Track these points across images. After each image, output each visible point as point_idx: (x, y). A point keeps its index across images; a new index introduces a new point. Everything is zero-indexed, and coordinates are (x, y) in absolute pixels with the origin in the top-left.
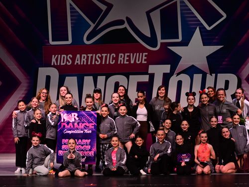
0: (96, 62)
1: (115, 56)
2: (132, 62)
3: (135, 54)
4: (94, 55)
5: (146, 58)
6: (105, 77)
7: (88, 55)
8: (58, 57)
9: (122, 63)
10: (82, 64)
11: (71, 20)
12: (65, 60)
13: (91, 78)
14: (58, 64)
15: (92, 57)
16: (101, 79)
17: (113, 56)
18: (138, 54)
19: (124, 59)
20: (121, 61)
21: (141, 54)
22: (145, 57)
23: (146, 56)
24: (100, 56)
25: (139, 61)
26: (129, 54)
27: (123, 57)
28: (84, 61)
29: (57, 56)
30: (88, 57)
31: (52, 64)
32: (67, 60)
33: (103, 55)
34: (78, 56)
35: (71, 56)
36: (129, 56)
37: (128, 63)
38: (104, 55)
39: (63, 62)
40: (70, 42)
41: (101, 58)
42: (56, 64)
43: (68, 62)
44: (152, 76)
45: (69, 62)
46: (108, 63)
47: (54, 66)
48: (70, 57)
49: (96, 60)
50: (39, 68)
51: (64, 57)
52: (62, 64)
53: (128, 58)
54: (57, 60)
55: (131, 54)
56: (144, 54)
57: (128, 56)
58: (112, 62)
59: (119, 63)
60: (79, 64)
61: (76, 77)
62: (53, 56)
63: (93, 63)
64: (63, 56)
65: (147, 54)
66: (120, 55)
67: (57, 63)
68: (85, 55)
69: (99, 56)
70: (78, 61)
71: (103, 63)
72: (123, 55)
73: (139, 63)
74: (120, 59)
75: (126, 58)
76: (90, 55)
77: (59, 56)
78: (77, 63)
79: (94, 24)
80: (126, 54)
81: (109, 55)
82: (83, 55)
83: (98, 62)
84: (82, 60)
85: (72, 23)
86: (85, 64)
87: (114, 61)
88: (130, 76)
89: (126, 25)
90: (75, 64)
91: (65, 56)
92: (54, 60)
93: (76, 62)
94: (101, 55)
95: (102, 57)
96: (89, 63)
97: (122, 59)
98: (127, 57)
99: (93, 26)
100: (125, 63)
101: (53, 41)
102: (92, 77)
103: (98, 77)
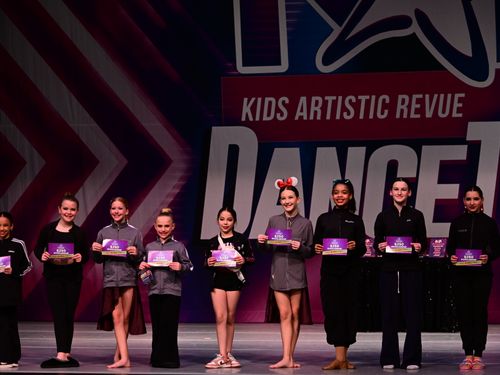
0: (345, 114)
1: (388, 101)
2: (429, 114)
3: (436, 96)
4: (340, 98)
5: (461, 105)
6: (364, 148)
7: (326, 98)
8: (255, 103)
9: (405, 116)
10: (312, 118)
11: (288, 16)
12: (272, 108)
13: (333, 150)
14: (257, 119)
15: (335, 103)
16: (356, 154)
17: (384, 100)
18: (442, 96)
19: (409, 107)
20: (402, 111)
21: (449, 96)
22: (459, 102)
23: (460, 100)
24: (354, 100)
25: (444, 112)
26: (421, 96)
27: (407, 103)
28: (316, 112)
29: (253, 99)
30: (325, 103)
31: (243, 119)
32: (278, 110)
33: (360, 97)
34: (303, 100)
35: (287, 101)
36: (421, 101)
37: (418, 116)
38: (363, 98)
39: (269, 115)
40: (284, 67)
41: (356, 106)
42: (251, 119)
43: (278, 115)
44: (475, 148)
45: (282, 115)
46: (371, 117)
47: (247, 124)
48: (283, 102)
49: (344, 109)
50: (214, 128)
51: (270, 103)
52: (265, 118)
53: (418, 106)
54: (253, 109)
55: (427, 96)
56: (457, 96)
57: (418, 101)
58: (382, 113)
59: (398, 116)
60: (305, 118)
61: (298, 149)
62: (246, 100)
63: (338, 117)
64: (267, 100)
65: (463, 95)
66: (400, 97)
67: (254, 117)
68: (320, 99)
69: (350, 101)
70: (302, 111)
71: (361, 117)
72: (406, 97)
73: (445, 116)
74: (399, 107)
75: (415, 106)
76: (330, 99)
77: (260, 100)
78: (301, 117)
79: (340, 25)
80: (415, 97)
81: (374, 97)
82: (314, 99)
83: (349, 114)
84: (313, 108)
85: (288, 25)
86: (319, 118)
87: (386, 112)
88: (424, 147)
89: (415, 28)
90: (297, 118)
91: (273, 100)
92: (246, 109)
93: (298, 114)
94: (357, 98)
95: (359, 102)
96: (328, 117)
97: (405, 107)
98: (417, 103)
99: (337, 30)
100: (413, 116)
101: (244, 65)
102: (334, 148)
103: (350, 148)
